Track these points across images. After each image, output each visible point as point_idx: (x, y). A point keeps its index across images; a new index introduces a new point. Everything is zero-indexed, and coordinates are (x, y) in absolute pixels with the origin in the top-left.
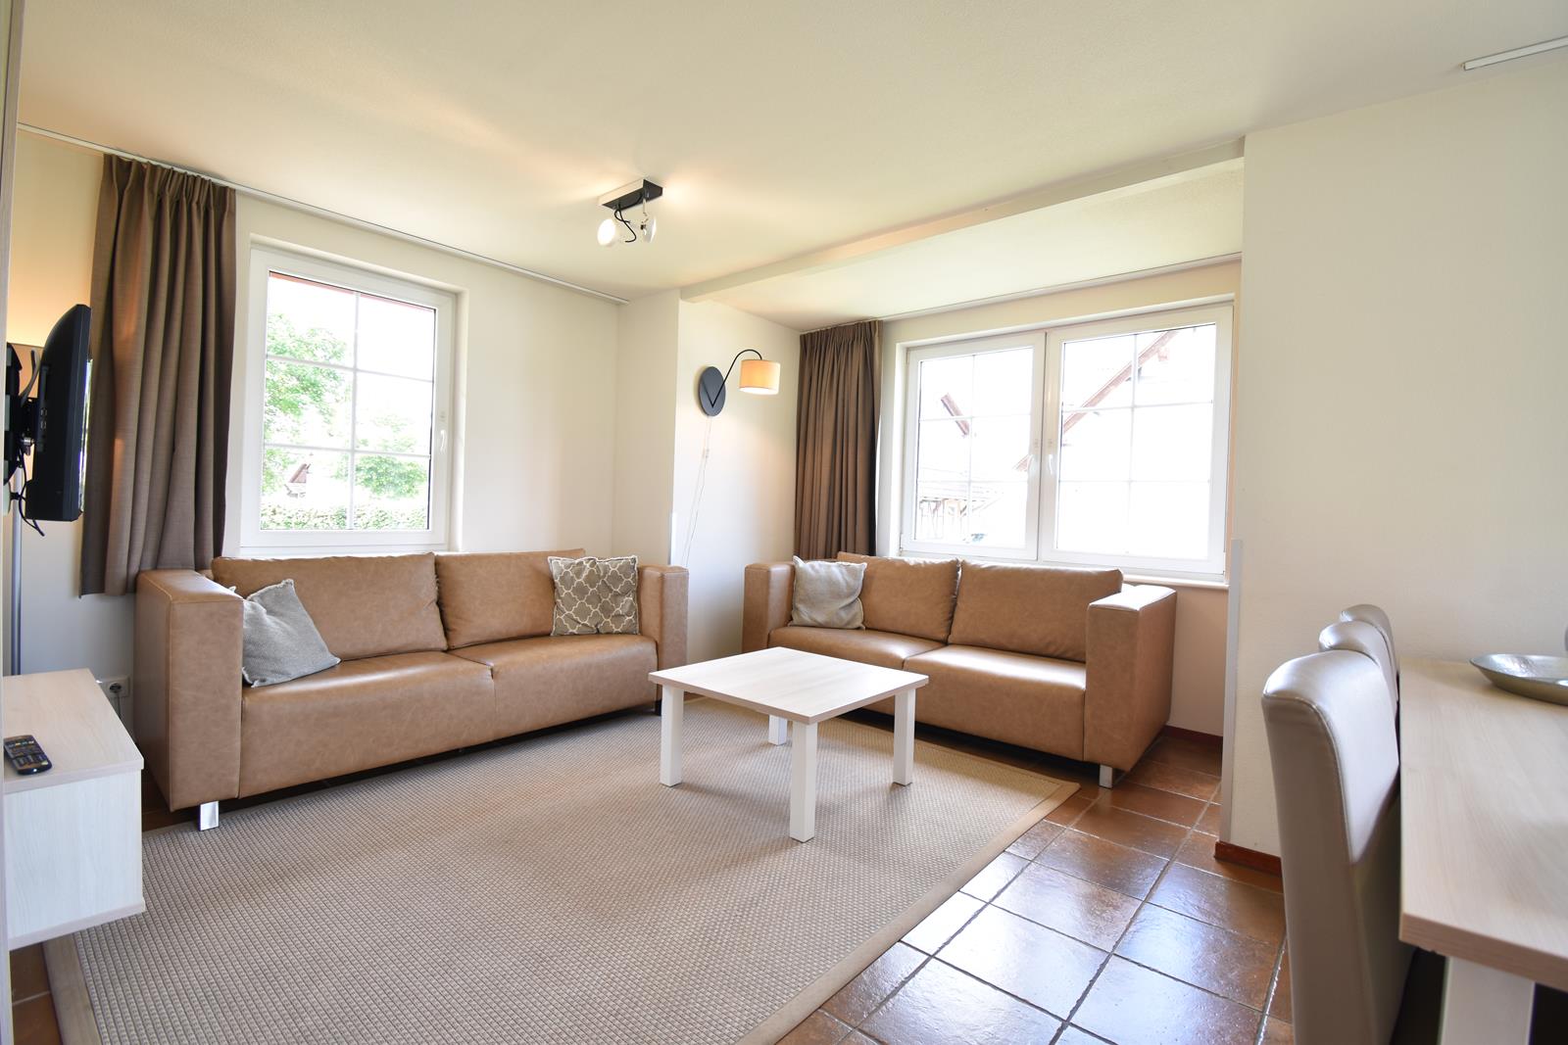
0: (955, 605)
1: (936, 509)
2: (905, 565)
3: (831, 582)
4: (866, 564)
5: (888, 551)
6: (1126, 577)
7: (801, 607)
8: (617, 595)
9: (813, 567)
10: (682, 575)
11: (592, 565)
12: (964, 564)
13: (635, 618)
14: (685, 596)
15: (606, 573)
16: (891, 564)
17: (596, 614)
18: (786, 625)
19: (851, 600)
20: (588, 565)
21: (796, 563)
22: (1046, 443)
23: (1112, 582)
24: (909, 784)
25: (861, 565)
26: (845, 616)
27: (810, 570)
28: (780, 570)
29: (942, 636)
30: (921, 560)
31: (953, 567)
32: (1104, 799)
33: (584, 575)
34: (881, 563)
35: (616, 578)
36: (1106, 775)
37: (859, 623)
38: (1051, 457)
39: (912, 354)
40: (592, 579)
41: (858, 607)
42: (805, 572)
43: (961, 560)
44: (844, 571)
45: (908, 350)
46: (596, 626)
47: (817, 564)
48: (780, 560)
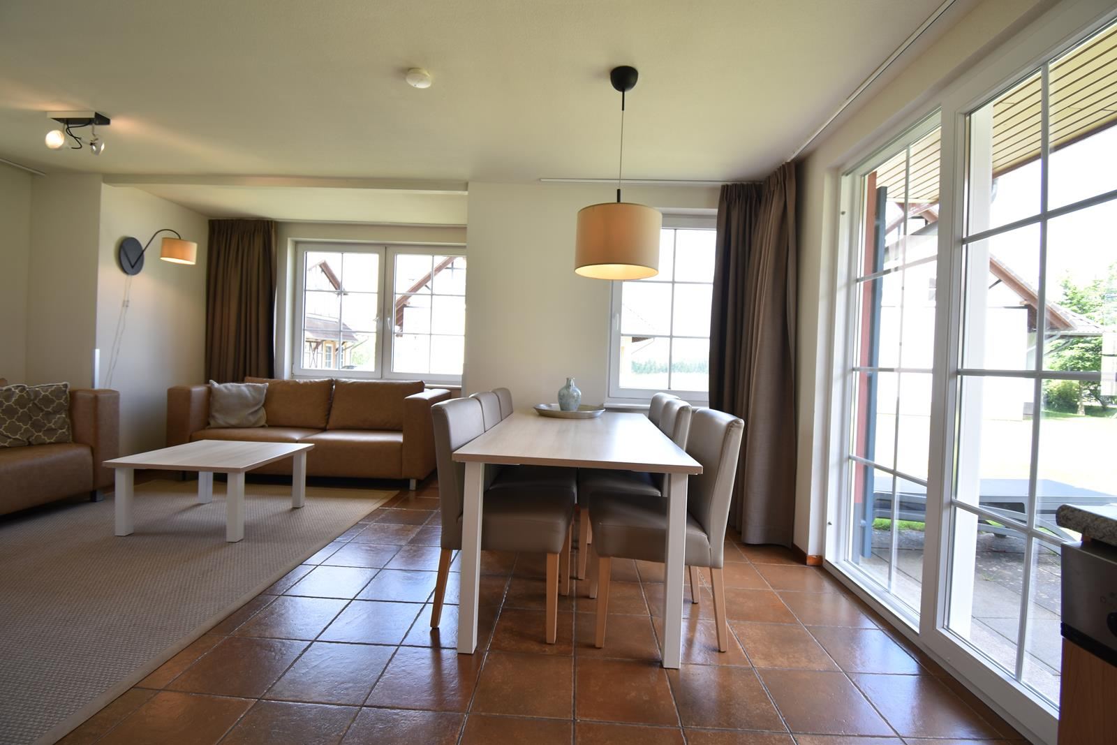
0: (331, 406)
1: (317, 347)
2: (298, 384)
3: (241, 396)
4: (267, 384)
5: (283, 375)
6: (426, 385)
7: (217, 415)
8: (48, 414)
9: (226, 387)
10: (114, 396)
11: (21, 391)
12: (337, 382)
13: (68, 430)
14: (116, 412)
15: (36, 397)
16: (286, 383)
17: (26, 430)
18: (204, 428)
19: (256, 408)
20: (17, 391)
21: (213, 385)
22: (386, 310)
23: (420, 387)
24: (303, 507)
25: (264, 385)
26: (252, 419)
27: (224, 389)
28: (199, 390)
29: (322, 425)
30: (307, 380)
31: (330, 383)
32: (412, 495)
33: (13, 399)
34: (278, 383)
35: (47, 401)
36: (413, 484)
37: (263, 423)
38: (389, 319)
39: (300, 247)
40: (21, 402)
41: (263, 413)
42: (219, 390)
43: (334, 379)
44: (251, 389)
45: (296, 243)
46: (28, 439)
47: (229, 385)
48: (198, 384)
